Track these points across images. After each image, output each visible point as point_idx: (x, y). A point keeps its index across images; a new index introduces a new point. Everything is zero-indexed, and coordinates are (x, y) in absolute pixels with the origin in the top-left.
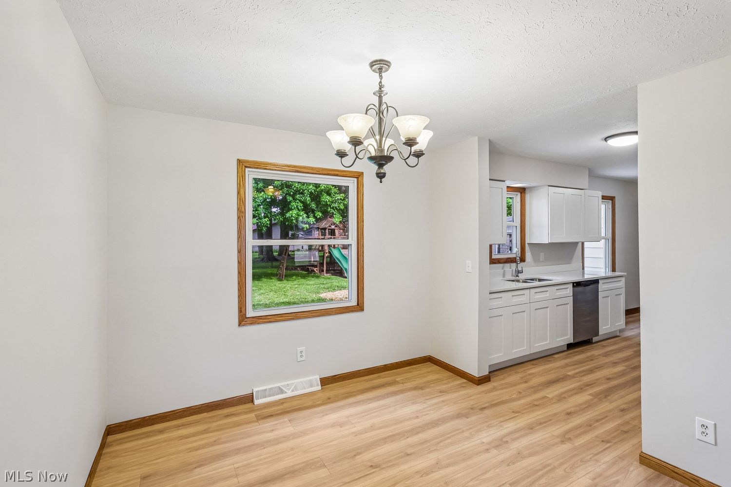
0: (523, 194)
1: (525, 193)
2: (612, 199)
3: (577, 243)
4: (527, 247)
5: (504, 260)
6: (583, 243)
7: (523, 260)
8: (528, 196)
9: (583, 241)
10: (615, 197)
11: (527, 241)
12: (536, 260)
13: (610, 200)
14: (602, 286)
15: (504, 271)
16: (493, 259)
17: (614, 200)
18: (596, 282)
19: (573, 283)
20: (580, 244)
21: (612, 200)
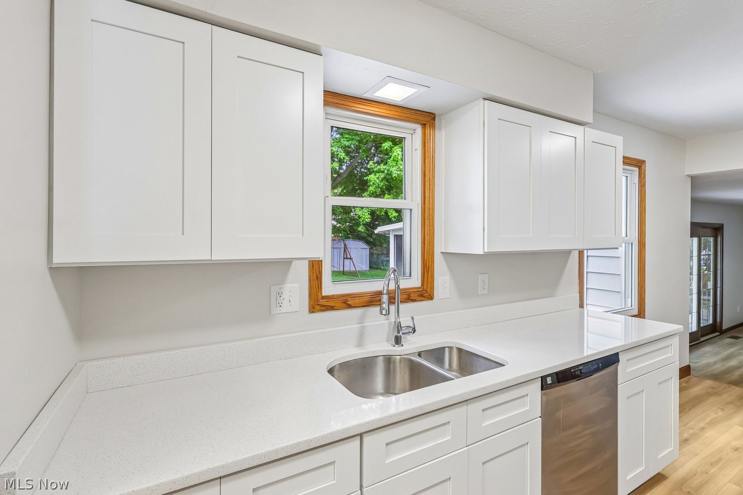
0: (428, 127)
1: (433, 126)
2: (639, 164)
3: (568, 253)
4: (439, 263)
5: (366, 299)
6: (581, 253)
7: (425, 293)
8: (441, 136)
9: (581, 247)
10: (645, 161)
11: (439, 248)
12: (466, 292)
13: (636, 166)
14: (624, 369)
15: (363, 328)
16: (324, 298)
17: (643, 167)
18: (610, 361)
19: (543, 379)
20: (575, 255)
21: (640, 167)
